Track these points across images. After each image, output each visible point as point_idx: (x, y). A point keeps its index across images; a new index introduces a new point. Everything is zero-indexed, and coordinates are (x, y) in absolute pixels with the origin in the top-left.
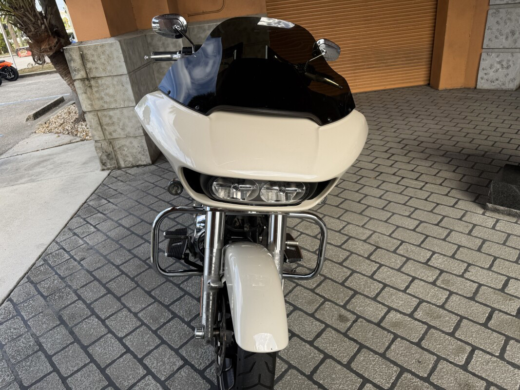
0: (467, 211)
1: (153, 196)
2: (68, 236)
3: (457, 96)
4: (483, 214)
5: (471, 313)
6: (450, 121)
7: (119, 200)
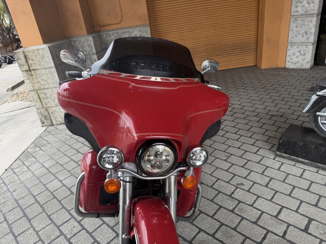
0: (264, 157)
1: (68, 145)
2: (10, 174)
3: (272, 73)
4: (274, 159)
5: (252, 234)
6: (265, 91)
7: (47, 148)
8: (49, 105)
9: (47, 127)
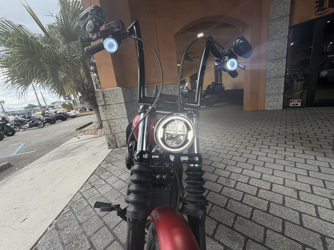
2: (88, 188)
7: (118, 164)
8: (116, 131)
9: (112, 149)
